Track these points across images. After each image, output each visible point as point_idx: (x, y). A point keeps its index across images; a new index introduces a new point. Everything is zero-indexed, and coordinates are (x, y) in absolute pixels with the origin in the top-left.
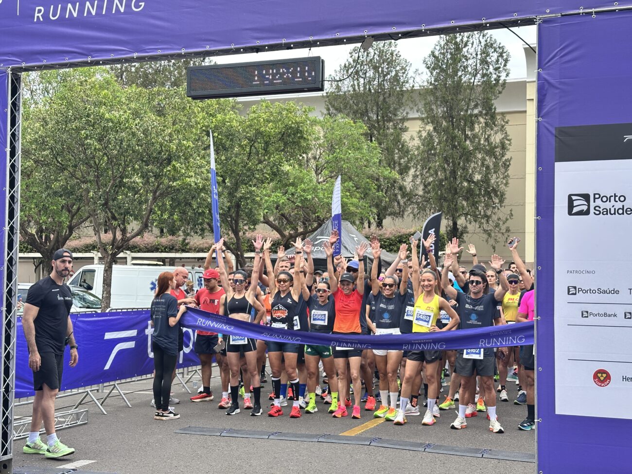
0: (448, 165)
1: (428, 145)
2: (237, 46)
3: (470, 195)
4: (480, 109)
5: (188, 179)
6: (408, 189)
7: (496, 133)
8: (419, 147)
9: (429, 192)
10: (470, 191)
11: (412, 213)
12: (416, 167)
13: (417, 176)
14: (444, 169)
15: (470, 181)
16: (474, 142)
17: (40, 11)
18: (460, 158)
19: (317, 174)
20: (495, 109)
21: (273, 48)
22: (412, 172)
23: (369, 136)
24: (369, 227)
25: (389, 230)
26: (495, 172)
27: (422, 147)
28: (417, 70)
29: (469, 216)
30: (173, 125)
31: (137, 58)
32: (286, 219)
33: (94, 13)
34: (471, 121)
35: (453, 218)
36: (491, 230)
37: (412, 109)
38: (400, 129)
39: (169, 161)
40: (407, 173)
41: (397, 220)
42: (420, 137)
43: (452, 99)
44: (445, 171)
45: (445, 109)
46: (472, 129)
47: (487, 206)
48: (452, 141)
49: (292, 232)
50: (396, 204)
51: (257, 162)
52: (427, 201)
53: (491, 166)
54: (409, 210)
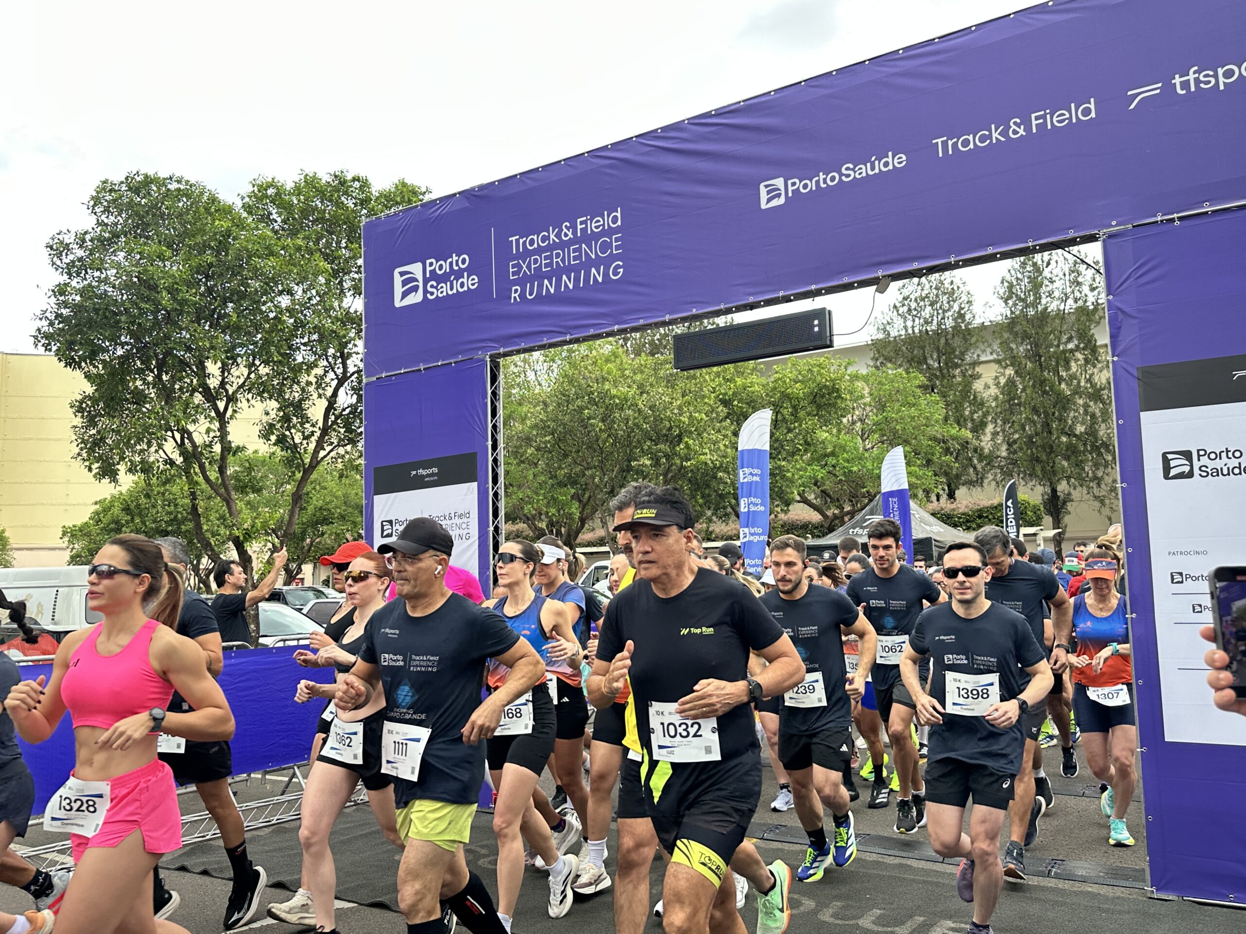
0: (1039, 416)
1: (1009, 394)
2: (727, 306)
3: (1071, 452)
4: (1076, 342)
5: (703, 457)
6: (986, 451)
7: (1101, 371)
8: (997, 396)
9: (1015, 452)
10: (1070, 446)
11: (994, 480)
12: (996, 422)
13: (998, 433)
14: (1034, 422)
15: (1071, 434)
16: (1071, 385)
17: (516, 291)
18: (1054, 407)
19: (863, 441)
20: (1096, 341)
21: (769, 303)
22: (990, 428)
23: (929, 388)
24: (938, 500)
25: (965, 503)
26: (1104, 421)
27: (1001, 396)
28: (987, 303)
29: (1073, 480)
30: (683, 396)
31: (618, 331)
32: (829, 496)
33: (571, 286)
34: (1065, 359)
35: (1051, 483)
36: (1103, 496)
37: (984, 351)
38: (971, 376)
39: (680, 437)
40: (983, 430)
41: (974, 489)
42: (997, 385)
43: (1037, 333)
44: (1035, 425)
45: (1029, 347)
46: (1068, 368)
47: (1096, 465)
48: (1041, 385)
49: (836, 512)
50: (971, 470)
51: (785, 431)
52: (1014, 464)
53: (1098, 414)
54: (990, 477)
